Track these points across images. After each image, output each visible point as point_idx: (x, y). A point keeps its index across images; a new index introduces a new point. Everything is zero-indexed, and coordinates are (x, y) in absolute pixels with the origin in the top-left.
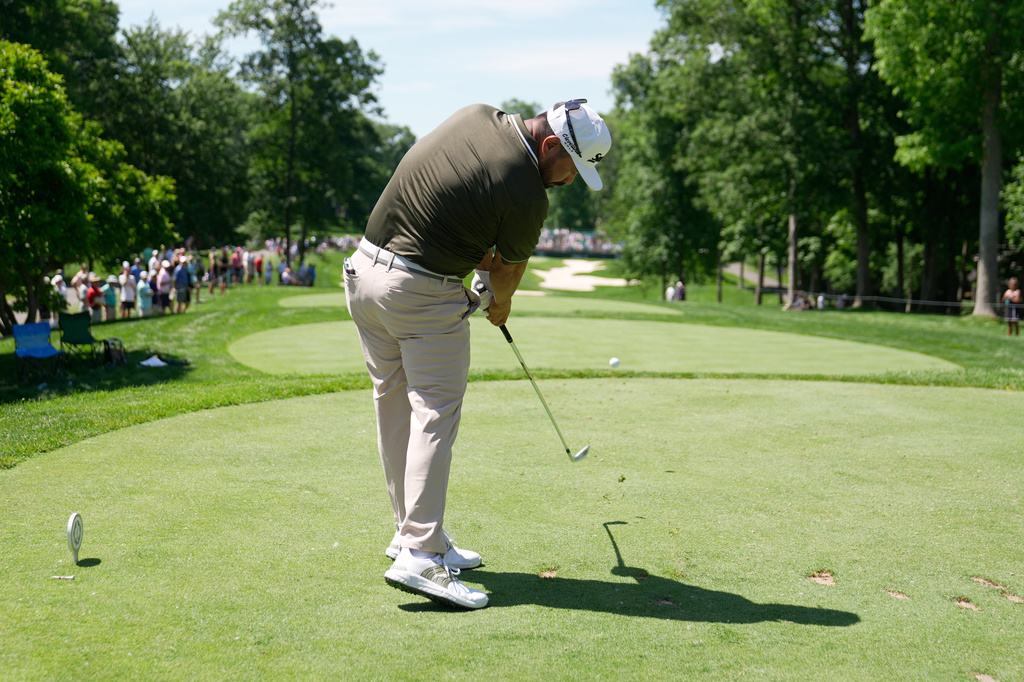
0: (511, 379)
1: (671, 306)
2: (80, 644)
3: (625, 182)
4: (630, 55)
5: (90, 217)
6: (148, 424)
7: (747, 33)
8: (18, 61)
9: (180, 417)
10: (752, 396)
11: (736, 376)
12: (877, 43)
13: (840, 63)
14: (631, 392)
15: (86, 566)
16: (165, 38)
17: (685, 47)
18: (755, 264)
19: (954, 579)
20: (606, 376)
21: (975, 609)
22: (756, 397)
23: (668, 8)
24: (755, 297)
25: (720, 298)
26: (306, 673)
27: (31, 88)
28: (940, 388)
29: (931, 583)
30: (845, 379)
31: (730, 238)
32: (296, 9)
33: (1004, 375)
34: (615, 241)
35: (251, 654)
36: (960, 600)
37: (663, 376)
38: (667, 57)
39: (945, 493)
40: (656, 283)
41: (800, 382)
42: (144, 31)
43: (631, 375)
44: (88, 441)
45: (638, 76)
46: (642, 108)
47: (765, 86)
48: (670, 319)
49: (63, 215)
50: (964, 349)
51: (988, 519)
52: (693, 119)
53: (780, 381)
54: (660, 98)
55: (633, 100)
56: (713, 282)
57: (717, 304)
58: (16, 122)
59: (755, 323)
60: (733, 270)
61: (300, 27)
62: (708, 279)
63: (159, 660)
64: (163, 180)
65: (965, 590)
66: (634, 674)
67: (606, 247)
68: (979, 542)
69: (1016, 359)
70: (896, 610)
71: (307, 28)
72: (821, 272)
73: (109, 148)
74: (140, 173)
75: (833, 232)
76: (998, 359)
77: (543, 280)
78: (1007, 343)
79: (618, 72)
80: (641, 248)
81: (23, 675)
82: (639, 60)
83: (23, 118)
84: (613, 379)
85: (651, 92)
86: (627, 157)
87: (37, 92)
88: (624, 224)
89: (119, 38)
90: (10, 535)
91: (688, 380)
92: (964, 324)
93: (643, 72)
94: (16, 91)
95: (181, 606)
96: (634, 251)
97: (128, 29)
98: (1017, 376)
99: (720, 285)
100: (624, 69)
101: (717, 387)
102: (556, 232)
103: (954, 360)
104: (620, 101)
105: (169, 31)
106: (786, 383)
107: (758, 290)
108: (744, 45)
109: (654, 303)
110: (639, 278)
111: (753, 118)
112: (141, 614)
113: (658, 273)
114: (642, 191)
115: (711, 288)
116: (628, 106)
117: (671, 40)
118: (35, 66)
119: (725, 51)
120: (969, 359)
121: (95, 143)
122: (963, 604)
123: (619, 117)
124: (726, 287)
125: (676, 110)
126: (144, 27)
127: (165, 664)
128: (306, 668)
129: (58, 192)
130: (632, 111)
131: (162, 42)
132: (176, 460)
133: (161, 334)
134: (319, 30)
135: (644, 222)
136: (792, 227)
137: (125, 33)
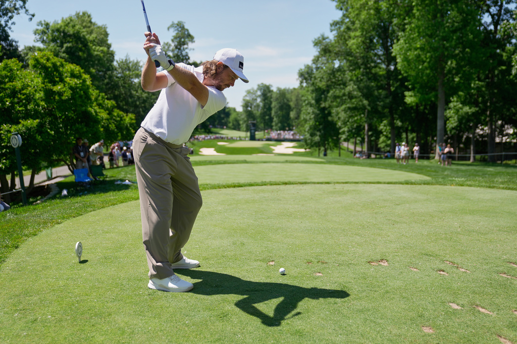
0: (259, 185)
1: (322, 158)
2: (76, 297)
3: (304, 113)
4: (305, 65)
5: (102, 129)
6: (116, 205)
7: (348, 55)
8: (72, 70)
9: (129, 202)
10: (353, 190)
11: (346, 183)
12: (398, 56)
13: (383, 66)
14: (305, 190)
15: (83, 263)
16: (132, 63)
17: (325, 62)
18: (353, 143)
19: (437, 262)
20: (296, 184)
21: (447, 275)
22: (354, 191)
23: (318, 47)
24: (353, 154)
25: (340, 155)
26: (168, 307)
27: (76, 80)
28: (426, 186)
29: (428, 264)
30: (389, 183)
31: (344, 133)
32: (180, 51)
33: (450, 180)
34: (300, 135)
35: (146, 300)
36: (440, 271)
37: (318, 183)
38: (319, 66)
39: (431, 227)
40: (316, 150)
41: (371, 185)
42: (124, 61)
43: (306, 183)
44: (92, 213)
45: (308, 73)
46: (310, 85)
47: (355, 76)
48: (321, 163)
49: (91, 129)
50: (432, 171)
51: (449, 237)
52: (329, 88)
53: (364, 184)
54: (316, 81)
55: (306, 82)
56: (337, 150)
57: (338, 157)
58: (71, 94)
59: (353, 164)
60: (345, 145)
61: (182, 58)
62: (335, 148)
63: (108, 303)
64: (130, 115)
65: (442, 266)
66: (305, 306)
67: (297, 137)
68: (446, 246)
69: (452, 175)
70: (414, 275)
71: (184, 58)
72: (377, 145)
73: (110, 103)
74: (121, 113)
75: (382, 129)
76: (445, 175)
77: (274, 150)
78: (448, 169)
79: (301, 72)
80: (310, 137)
81: (50, 311)
82: (308, 67)
83: (74, 92)
84: (299, 185)
85: (313, 79)
86: (304, 104)
87: (78, 82)
88: (304, 128)
89: (115, 63)
90: (55, 251)
91: (328, 185)
92: (431, 163)
93: (310, 71)
94: (71, 82)
95: (120, 280)
96: (308, 139)
97: (118, 60)
98: (456, 181)
99: (340, 150)
100: (303, 71)
101: (338, 187)
102: (279, 132)
103: (429, 176)
104: (301, 82)
105: (134, 61)
106: (366, 185)
107: (354, 152)
108: (348, 60)
109: (315, 157)
110: (309, 148)
111: (351, 87)
112: (103, 283)
113: (317, 147)
114: (310, 116)
115: (336, 151)
116: (304, 85)
117: (320, 59)
118: (78, 72)
119: (340, 63)
120: (435, 175)
121: (104, 101)
122: (442, 272)
123: (301, 89)
124: (342, 151)
125: (322, 84)
126: (124, 59)
127: (109, 304)
128: (168, 306)
129: (89, 120)
130: (306, 87)
131: (130, 65)
132: (126, 219)
133: (130, 172)
134: (189, 58)
135: (310, 128)
136: (366, 128)
137: (117, 62)
